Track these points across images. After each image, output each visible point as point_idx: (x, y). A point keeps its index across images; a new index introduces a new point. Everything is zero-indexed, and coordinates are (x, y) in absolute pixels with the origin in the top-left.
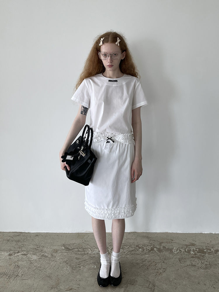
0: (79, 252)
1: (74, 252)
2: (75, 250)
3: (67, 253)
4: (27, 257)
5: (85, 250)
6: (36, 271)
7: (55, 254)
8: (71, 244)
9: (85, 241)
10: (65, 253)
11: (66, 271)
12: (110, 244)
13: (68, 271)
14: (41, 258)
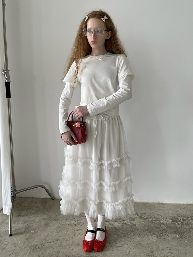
0: (155, 222)
1: (150, 221)
2: (150, 219)
3: (144, 221)
4: (110, 224)
5: (159, 219)
6: (125, 238)
7: (134, 223)
8: (143, 213)
9: (154, 211)
10: (143, 222)
11: (153, 239)
12: (178, 215)
13: (155, 240)
14: (123, 226)
